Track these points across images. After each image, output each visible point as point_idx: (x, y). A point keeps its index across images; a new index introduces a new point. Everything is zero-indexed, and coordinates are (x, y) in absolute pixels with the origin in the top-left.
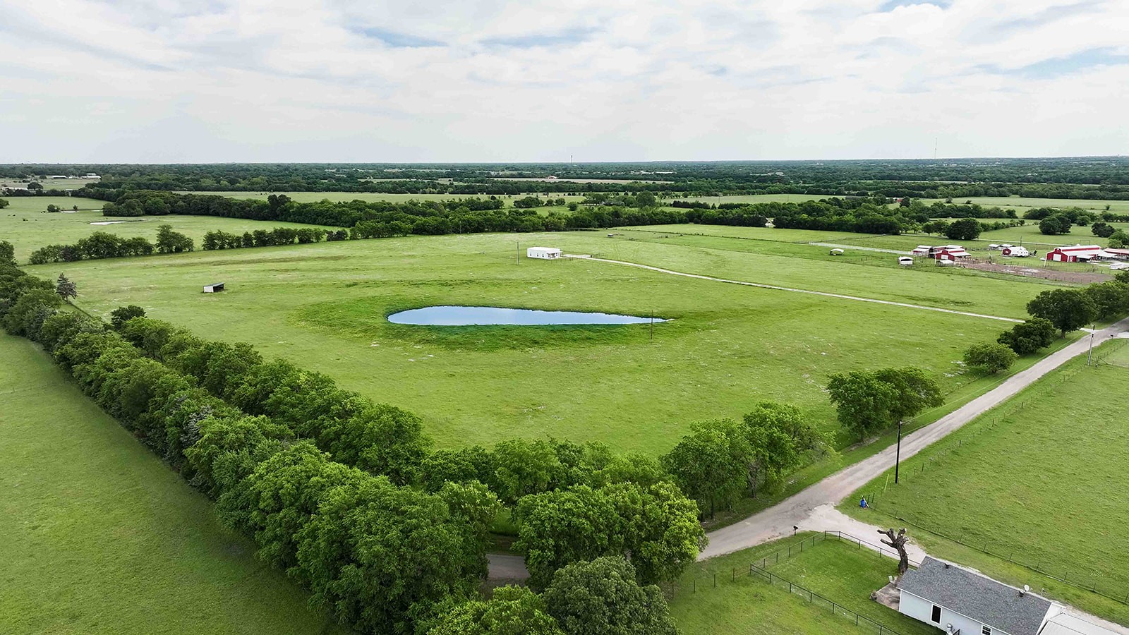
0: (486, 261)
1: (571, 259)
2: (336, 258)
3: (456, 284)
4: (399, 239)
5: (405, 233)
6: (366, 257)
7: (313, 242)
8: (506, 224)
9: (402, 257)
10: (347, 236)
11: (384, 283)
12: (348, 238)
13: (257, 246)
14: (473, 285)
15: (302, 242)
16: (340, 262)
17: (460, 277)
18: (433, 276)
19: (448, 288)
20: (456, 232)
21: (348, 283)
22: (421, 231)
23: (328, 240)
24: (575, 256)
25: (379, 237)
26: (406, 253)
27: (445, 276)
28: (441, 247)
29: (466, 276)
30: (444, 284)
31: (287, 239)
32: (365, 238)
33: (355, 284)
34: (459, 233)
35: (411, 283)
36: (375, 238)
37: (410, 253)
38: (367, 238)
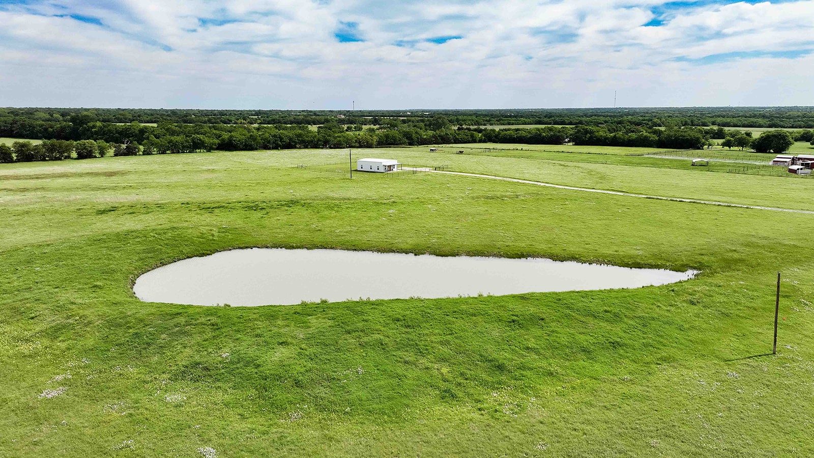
0: (307, 175)
1: (414, 172)
2: (111, 174)
3: (272, 207)
4: (201, 154)
5: (210, 149)
6: (152, 172)
7: (95, 157)
8: (319, 140)
9: (199, 171)
10: (138, 151)
11: (160, 206)
12: (141, 153)
13: (18, 161)
14: (296, 209)
15: (81, 157)
16: (114, 178)
17: (276, 196)
18: (236, 196)
19: (259, 214)
20: (266, 148)
21: (102, 208)
22: (228, 146)
23: (116, 155)
24: (419, 169)
25: (179, 152)
26: (204, 168)
27: (254, 195)
28: (250, 161)
29: (284, 195)
30: (252, 207)
31: (61, 153)
32: (162, 153)
33: (113, 209)
34: (269, 149)
35: (203, 206)
36: (174, 153)
37: (210, 168)
38: (164, 153)
